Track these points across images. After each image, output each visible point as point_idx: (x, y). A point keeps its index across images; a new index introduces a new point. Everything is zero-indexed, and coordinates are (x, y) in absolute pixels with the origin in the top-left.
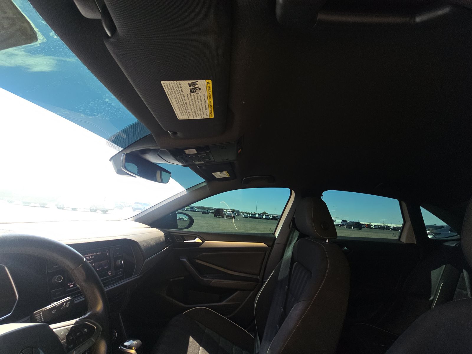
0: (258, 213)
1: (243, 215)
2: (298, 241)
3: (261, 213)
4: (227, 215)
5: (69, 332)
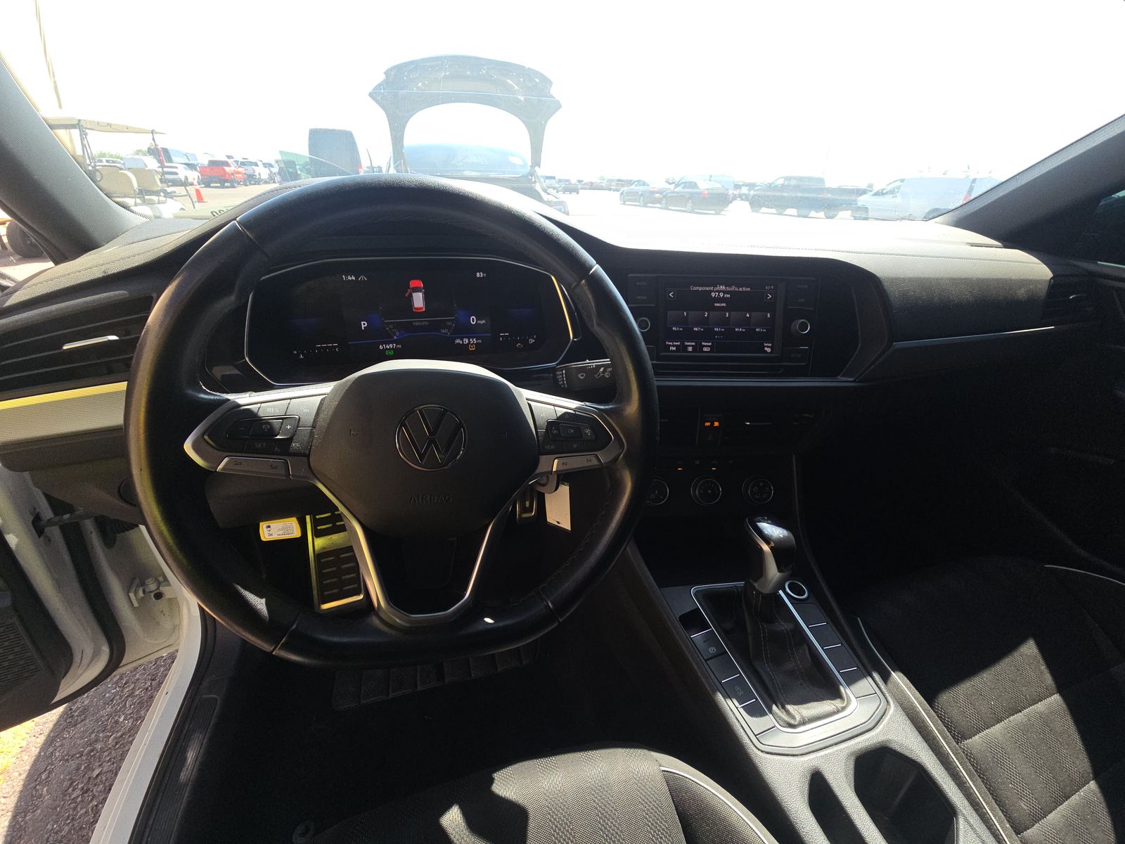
5: (555, 417)
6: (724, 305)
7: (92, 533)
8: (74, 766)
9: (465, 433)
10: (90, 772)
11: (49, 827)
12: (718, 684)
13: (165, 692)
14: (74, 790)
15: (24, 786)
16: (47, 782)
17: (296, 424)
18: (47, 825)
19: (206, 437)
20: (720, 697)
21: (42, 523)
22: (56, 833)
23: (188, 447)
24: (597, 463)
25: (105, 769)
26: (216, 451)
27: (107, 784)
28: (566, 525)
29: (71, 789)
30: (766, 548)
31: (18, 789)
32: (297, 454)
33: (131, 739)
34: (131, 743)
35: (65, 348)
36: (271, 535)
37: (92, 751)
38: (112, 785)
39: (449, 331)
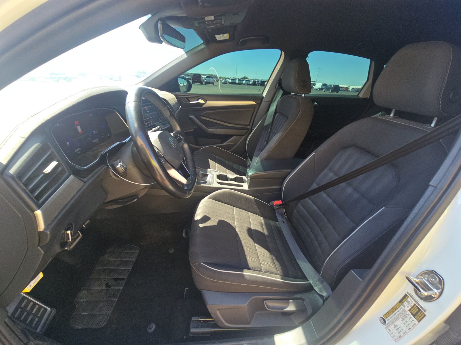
0: (238, 78)
1: (222, 80)
2: (281, 98)
3: (241, 78)
4: (206, 81)
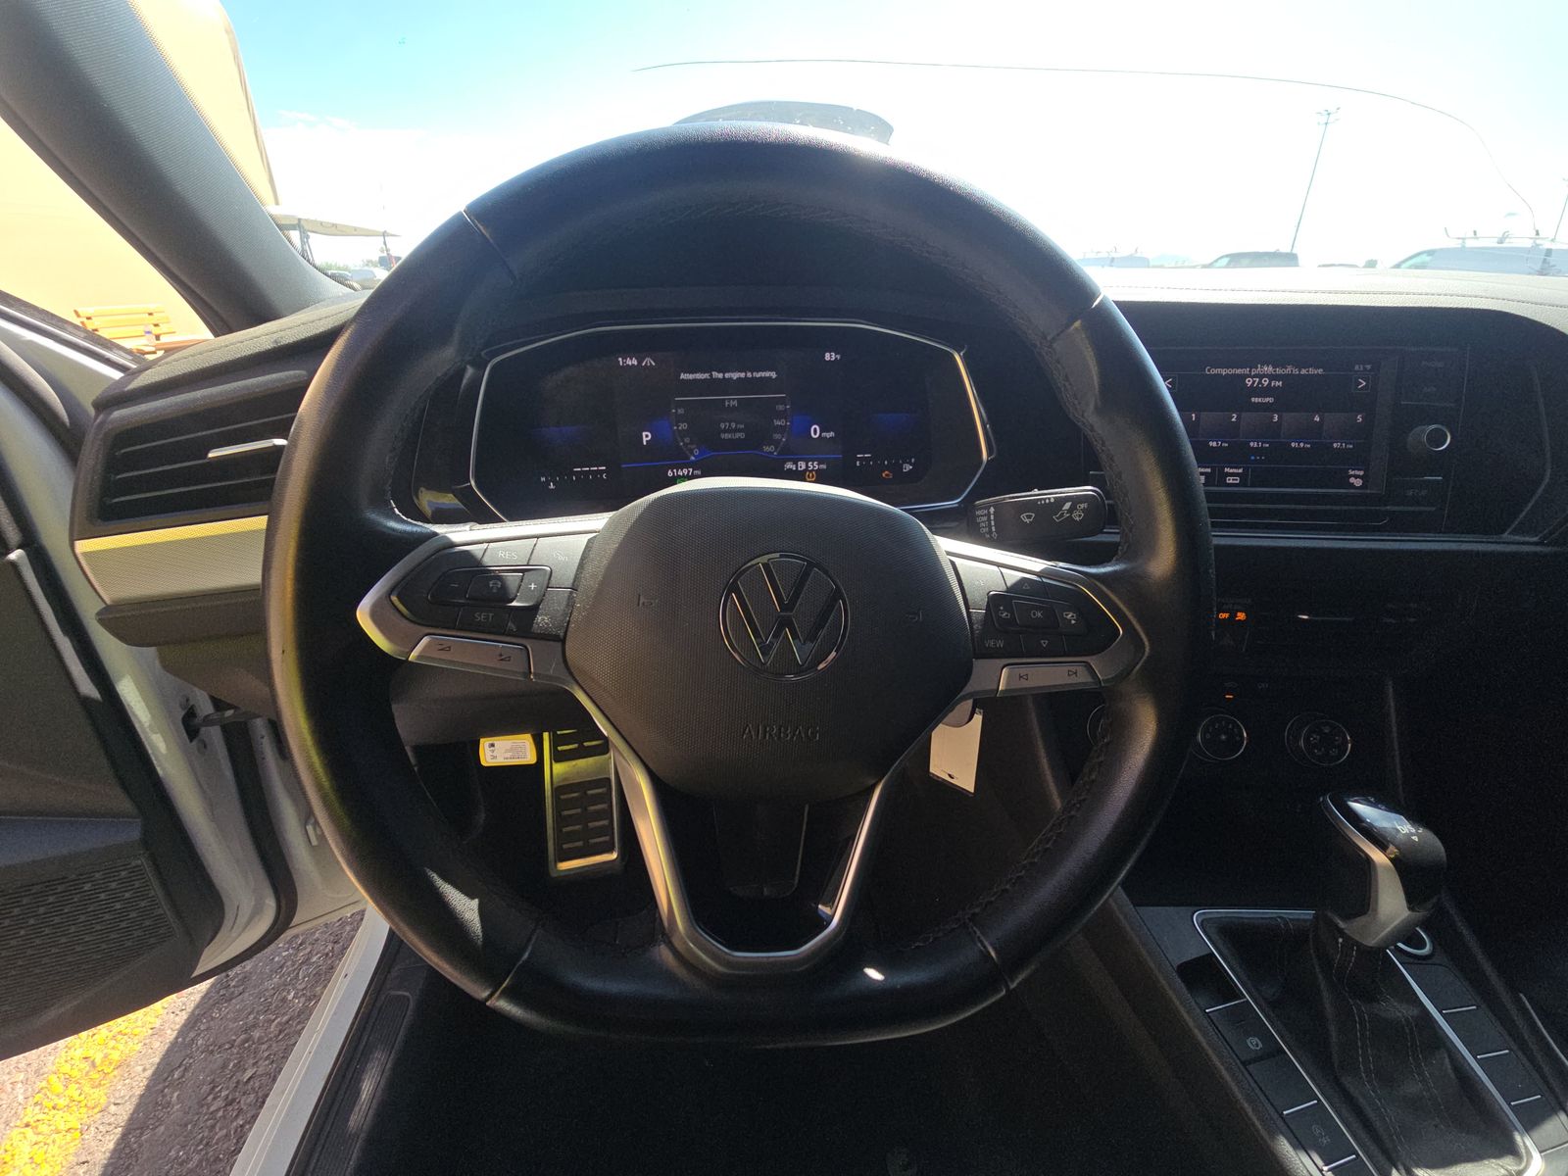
5: (1005, 588)
6: (1270, 400)
7: (263, 737)
8: (220, 1062)
9: (846, 610)
10: (240, 1073)
11: (173, 1153)
12: (1275, 1116)
13: (343, 974)
14: (214, 1099)
15: (148, 1087)
16: (179, 1084)
17: (546, 582)
18: (170, 1151)
19: (394, 598)
20: (1284, 1147)
21: (197, 721)
22: (181, 1164)
23: (363, 615)
24: (1090, 680)
25: (261, 1070)
26: (412, 625)
27: (260, 1094)
28: (966, 781)
29: (210, 1098)
30: (1378, 856)
31: (138, 1092)
32: (546, 637)
33: (299, 1027)
34: (299, 1033)
35: (210, 455)
36: (495, 757)
37: (246, 1041)
38: (267, 1096)
39: (776, 448)
